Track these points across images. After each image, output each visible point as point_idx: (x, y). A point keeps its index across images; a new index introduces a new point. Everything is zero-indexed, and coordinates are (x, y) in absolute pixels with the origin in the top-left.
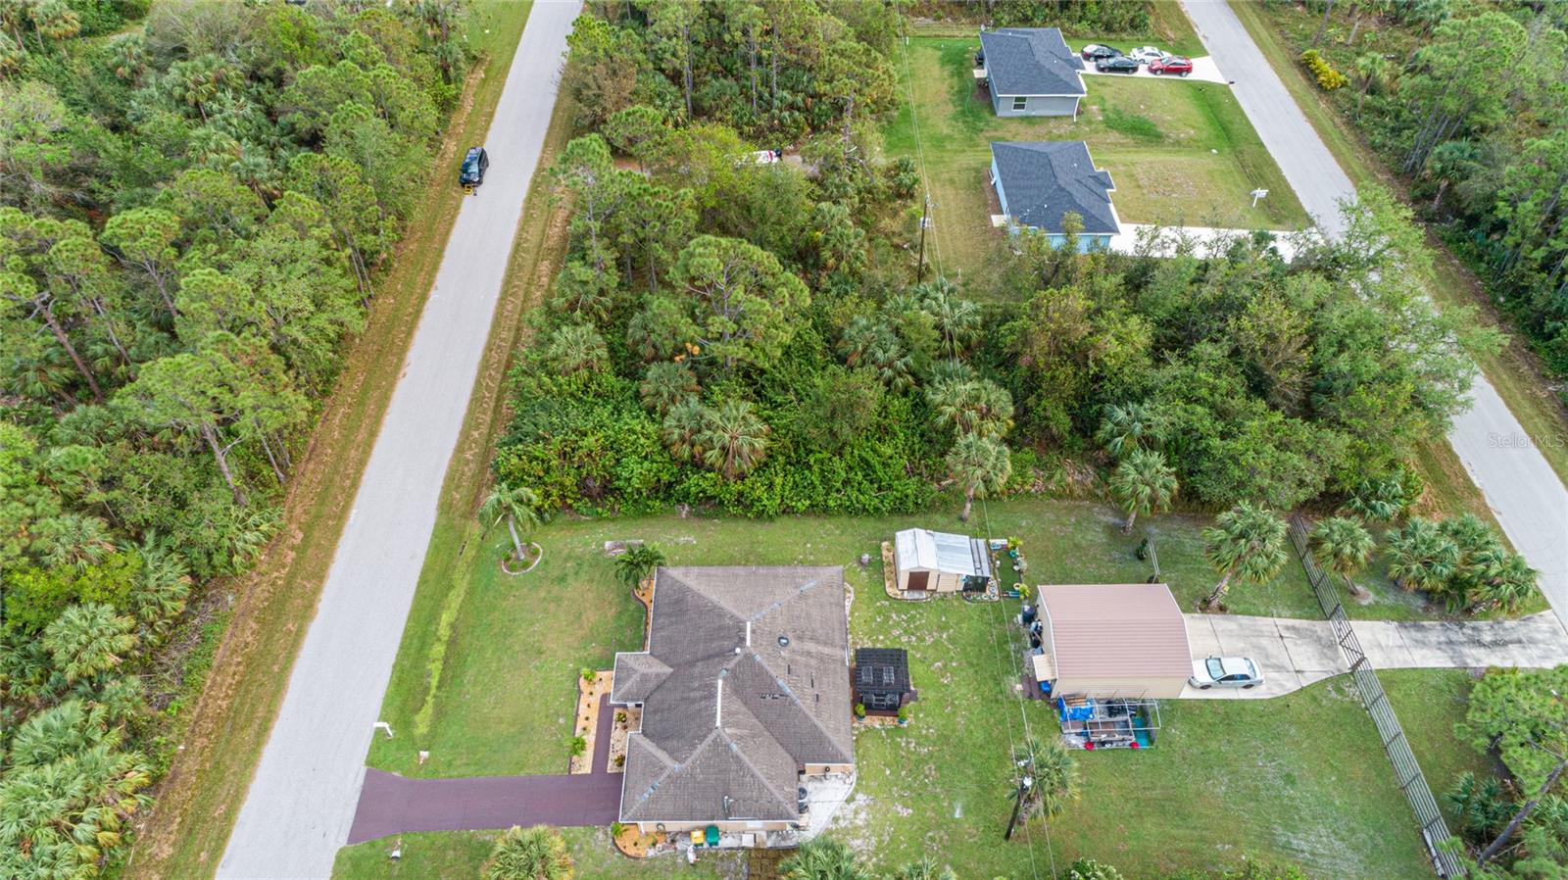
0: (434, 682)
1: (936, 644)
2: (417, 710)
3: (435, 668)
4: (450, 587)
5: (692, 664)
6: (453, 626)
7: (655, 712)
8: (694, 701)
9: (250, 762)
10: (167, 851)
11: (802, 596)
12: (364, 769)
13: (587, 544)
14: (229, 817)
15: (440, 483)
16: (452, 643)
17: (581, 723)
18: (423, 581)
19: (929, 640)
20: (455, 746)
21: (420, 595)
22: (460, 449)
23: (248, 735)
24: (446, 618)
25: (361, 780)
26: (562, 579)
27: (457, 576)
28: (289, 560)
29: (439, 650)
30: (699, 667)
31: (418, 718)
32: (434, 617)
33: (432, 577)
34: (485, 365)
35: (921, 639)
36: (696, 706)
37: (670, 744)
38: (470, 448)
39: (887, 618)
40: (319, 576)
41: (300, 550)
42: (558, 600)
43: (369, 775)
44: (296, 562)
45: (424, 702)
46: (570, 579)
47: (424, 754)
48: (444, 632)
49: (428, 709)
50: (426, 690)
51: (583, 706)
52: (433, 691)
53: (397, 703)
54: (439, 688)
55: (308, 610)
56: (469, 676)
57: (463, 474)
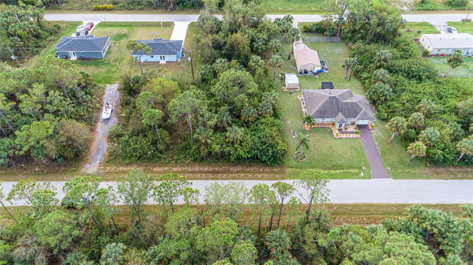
0: (342, 171)
2: (352, 173)
3: (338, 171)
5: (339, 108)
6: (324, 169)
7: (350, 116)
8: (348, 107)
9: (380, 206)
12: (372, 179)
16: (330, 169)
17: (348, 137)
20: (360, 162)
23: (372, 209)
24: (322, 171)
25: (375, 179)
29: (333, 171)
30: (340, 106)
31: (354, 172)
36: (349, 106)
37: (358, 111)
38: (257, 176)
42: (314, 145)
47: (363, 168)
48: (326, 171)
49: (350, 170)
51: (344, 137)
52: (345, 171)
54: (343, 169)
56: (340, 162)
57: (268, 176)
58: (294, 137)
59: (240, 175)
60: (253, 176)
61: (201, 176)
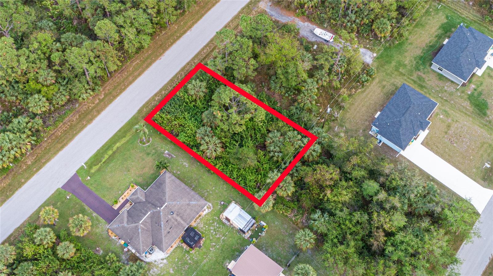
0: (104, 160)
1: (219, 238)
2: (95, 165)
3: (106, 157)
4: (125, 137)
5: (149, 203)
6: (118, 148)
7: (134, 208)
9: (55, 154)
10: (29, 163)
11: (189, 205)
12: (75, 172)
13: (162, 148)
14: (44, 163)
15: (144, 103)
16: (114, 153)
17: (123, 196)
18: (120, 131)
19: (218, 236)
20: (95, 181)
21: (116, 135)
22: (156, 95)
23: (59, 146)
24: (118, 145)
25: (73, 175)
26: (148, 154)
27: (128, 134)
28: (96, 102)
29: (110, 152)
30: (149, 205)
31: (94, 167)
32: (115, 143)
33: (123, 131)
34: (182, 70)
35: (216, 234)
38: (159, 96)
39: (213, 223)
40: (99, 112)
41: (101, 101)
42: (143, 159)
43: (75, 174)
44: (98, 104)
45: (98, 164)
46: (150, 156)
47: (89, 178)
48: (115, 148)
49: (97, 167)
50: (101, 161)
51: (126, 192)
52: (102, 163)
53: (92, 160)
54: (104, 163)
55: (90, 121)
56: (111, 165)
57: (151, 104)
58: (166, 152)
59: (171, 87)
60: (162, 95)
61: (194, 63)
